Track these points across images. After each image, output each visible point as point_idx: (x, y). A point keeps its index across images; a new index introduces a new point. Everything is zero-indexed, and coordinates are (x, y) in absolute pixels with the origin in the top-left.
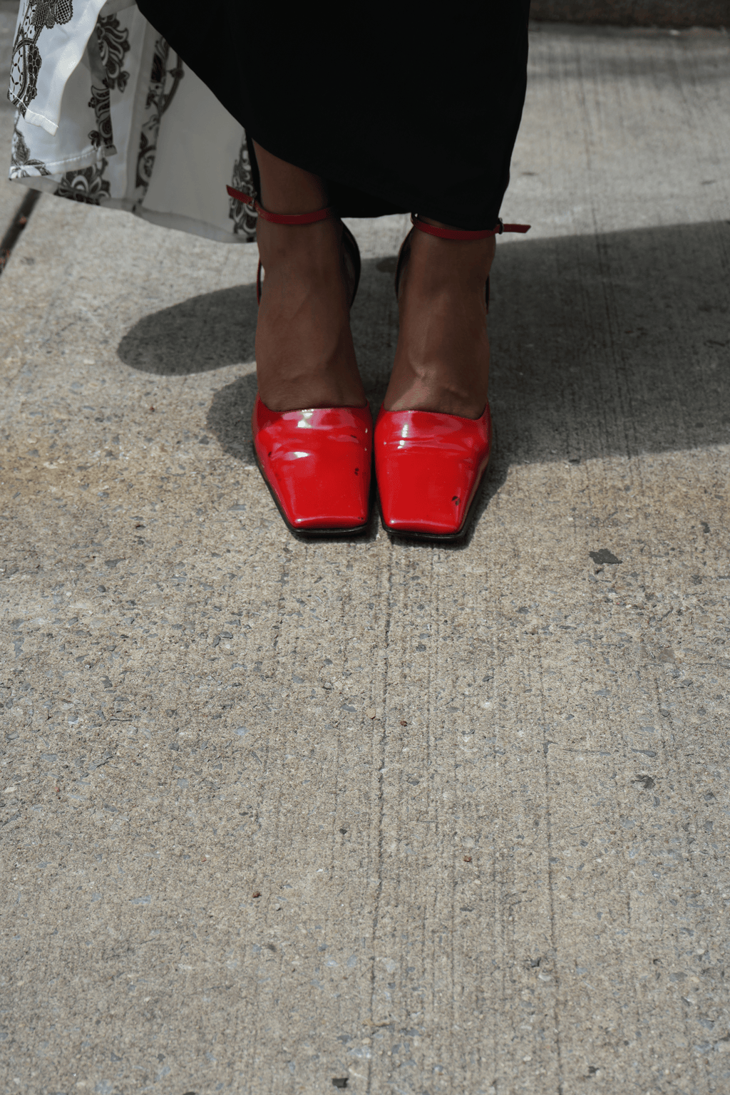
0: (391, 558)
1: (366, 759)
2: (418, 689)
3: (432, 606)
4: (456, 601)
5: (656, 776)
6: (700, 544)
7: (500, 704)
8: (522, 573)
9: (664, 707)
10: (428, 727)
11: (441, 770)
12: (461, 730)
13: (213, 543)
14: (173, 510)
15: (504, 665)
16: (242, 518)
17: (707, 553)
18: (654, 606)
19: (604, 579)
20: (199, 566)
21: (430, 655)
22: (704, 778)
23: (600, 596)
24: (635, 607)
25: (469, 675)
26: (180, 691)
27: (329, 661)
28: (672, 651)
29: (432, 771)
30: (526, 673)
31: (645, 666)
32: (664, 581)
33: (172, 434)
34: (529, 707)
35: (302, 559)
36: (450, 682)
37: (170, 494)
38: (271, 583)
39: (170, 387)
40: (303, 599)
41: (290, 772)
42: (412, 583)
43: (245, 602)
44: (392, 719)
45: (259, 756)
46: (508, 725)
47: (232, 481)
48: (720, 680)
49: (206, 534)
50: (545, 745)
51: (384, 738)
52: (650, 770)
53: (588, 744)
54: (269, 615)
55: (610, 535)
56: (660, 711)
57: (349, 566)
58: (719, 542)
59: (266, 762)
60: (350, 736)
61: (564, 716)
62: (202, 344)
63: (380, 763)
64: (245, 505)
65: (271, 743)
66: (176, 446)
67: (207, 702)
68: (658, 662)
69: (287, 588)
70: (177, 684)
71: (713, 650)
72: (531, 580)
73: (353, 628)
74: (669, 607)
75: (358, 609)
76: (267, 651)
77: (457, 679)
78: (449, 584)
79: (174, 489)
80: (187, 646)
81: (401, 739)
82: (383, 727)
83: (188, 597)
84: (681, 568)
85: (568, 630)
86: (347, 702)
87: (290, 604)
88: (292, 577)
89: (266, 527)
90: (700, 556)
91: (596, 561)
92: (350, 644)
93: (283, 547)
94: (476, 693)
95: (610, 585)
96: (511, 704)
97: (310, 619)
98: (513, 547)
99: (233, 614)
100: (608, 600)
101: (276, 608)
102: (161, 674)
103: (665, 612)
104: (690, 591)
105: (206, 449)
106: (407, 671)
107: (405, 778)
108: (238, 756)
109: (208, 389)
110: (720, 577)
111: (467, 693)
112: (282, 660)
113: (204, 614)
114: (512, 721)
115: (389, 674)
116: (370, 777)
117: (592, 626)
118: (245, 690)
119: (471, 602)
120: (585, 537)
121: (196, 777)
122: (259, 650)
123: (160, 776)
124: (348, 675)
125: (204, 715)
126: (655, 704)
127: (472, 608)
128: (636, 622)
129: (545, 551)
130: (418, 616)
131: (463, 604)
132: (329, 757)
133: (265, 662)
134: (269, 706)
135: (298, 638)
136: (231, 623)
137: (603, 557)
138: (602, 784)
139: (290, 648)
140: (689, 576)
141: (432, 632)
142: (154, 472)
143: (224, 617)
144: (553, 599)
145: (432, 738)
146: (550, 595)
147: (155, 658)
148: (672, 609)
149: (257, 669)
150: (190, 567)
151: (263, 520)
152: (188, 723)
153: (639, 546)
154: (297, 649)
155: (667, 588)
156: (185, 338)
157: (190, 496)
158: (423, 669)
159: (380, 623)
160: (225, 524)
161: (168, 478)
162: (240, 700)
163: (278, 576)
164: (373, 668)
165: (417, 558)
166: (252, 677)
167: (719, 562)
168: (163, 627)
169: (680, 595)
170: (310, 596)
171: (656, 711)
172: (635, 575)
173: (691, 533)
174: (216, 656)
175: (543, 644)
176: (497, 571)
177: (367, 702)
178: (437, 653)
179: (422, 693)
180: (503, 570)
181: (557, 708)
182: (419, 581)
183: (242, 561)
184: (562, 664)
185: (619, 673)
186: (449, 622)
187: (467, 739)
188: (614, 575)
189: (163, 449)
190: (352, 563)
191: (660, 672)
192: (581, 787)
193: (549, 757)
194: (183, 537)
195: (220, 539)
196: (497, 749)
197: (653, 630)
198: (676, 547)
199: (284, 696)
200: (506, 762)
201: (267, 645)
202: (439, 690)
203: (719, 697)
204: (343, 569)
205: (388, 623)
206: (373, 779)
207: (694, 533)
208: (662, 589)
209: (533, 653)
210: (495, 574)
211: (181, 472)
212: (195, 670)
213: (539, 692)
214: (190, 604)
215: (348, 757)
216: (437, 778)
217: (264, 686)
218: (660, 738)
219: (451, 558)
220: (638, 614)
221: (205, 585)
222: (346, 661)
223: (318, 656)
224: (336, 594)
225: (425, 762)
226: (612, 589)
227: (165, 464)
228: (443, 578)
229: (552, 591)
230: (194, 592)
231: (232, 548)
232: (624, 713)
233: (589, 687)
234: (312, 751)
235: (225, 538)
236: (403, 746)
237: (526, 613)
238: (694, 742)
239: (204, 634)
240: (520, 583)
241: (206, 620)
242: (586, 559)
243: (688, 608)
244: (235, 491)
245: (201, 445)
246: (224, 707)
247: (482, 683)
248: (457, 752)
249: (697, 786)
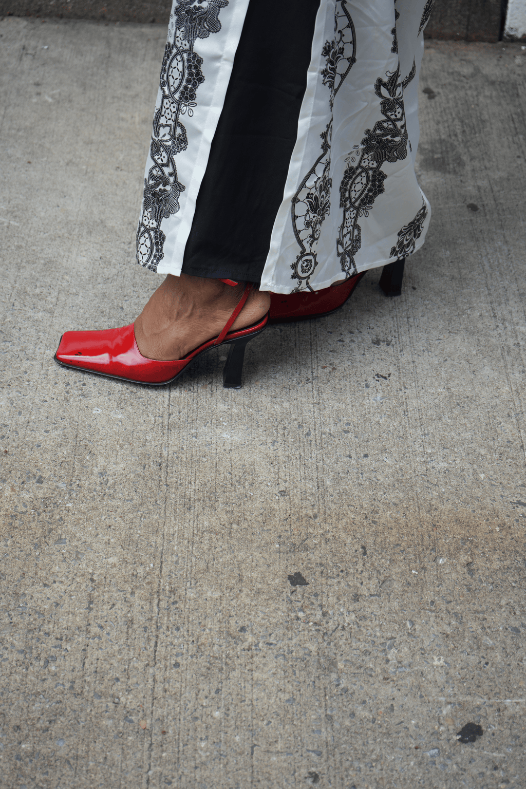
0: (159, 585)
1: (139, 764)
2: (173, 702)
3: (185, 628)
4: (200, 623)
5: (320, 773)
6: (360, 567)
7: (225, 713)
8: (244, 596)
9: (329, 712)
10: (179, 735)
11: (186, 772)
12: (199, 737)
13: (44, 575)
14: (19, 545)
15: (229, 679)
16: (63, 551)
17: (364, 574)
18: (327, 623)
19: (297, 599)
20: (36, 595)
21: (182, 672)
22: (350, 773)
23: (293, 615)
24: (315, 624)
25: (207, 688)
26: (22, 709)
27: (118, 679)
28: (336, 662)
29: (180, 772)
30: (243, 685)
31: (318, 677)
32: (335, 600)
33: (19, 474)
34: (243, 715)
35: (102, 588)
36: (194, 695)
37: (17, 530)
38: (82, 611)
39: (18, 429)
40: (102, 624)
41: (91, 776)
42: (173, 607)
43: (65, 628)
44: (156, 730)
45: (72, 763)
46: (229, 732)
47: (58, 517)
48: (366, 687)
49: (40, 567)
50: (252, 748)
51: (151, 745)
52: (317, 767)
53: (279, 746)
54: (80, 639)
55: (302, 559)
56: (326, 715)
57: (133, 593)
58: (372, 564)
59: (76, 768)
60: (129, 744)
61: (265, 722)
62: (39, 386)
63: (148, 767)
64: (66, 539)
65: (80, 752)
66: (21, 486)
67: (39, 718)
68: (327, 673)
69: (93, 613)
70: (21, 703)
71: (363, 660)
72: (249, 602)
73: (134, 649)
74: (337, 623)
75: (137, 632)
76: (78, 671)
77: (199, 692)
78: (196, 607)
79: (20, 525)
80: (27, 669)
81: (162, 746)
82: (151, 736)
83: (28, 624)
84: (347, 588)
85: (272, 646)
86: (128, 715)
87: (95, 630)
88: (96, 604)
89: (79, 559)
90: (359, 577)
91: (293, 584)
92: (132, 664)
93: (90, 577)
94: (210, 704)
95: (299, 604)
96: (232, 714)
97: (107, 642)
98: (238, 572)
99: (57, 639)
100: (298, 618)
101: (85, 633)
102: (11, 694)
103: (334, 627)
104: (351, 608)
105: (42, 488)
106: (167, 686)
107: (163, 779)
108: (58, 764)
109: (43, 431)
110: (371, 595)
111: (204, 704)
112: (88, 679)
113: (39, 639)
114: (232, 728)
115: (156, 689)
116: (141, 779)
117: (287, 642)
118: (64, 706)
119: (210, 623)
120: (286, 562)
121: (32, 783)
122: (73, 671)
123: (9, 783)
124: (129, 691)
125: (37, 729)
126: (323, 710)
127: (210, 629)
128: (315, 638)
129: (259, 575)
130: (175, 637)
131: (205, 626)
132: (116, 763)
133: (77, 681)
134: (79, 720)
135: (98, 659)
136: (56, 647)
137: (297, 580)
138: (287, 780)
139: (93, 668)
140: (351, 595)
141: (184, 651)
142: (7, 510)
143: (51, 641)
144: (263, 619)
145: (181, 744)
146: (261, 615)
147: (7, 680)
148: (339, 625)
149: (72, 688)
150: (30, 597)
151: (78, 553)
152: (27, 736)
153: (320, 569)
154: (98, 669)
155: (336, 606)
156: (29, 381)
157: (30, 532)
158: (178, 685)
159: (151, 644)
160: (53, 557)
161: (16, 516)
162: (61, 715)
163: (85, 605)
164: (145, 684)
165: (176, 585)
166: (68, 695)
167: (371, 582)
168: (12, 651)
169: (345, 612)
170: (106, 621)
171: (323, 716)
172: (316, 595)
173: (354, 556)
174: (45, 677)
175: (254, 659)
176: (228, 594)
177: (141, 714)
178: (187, 669)
179: (177, 705)
180: (231, 594)
181: (261, 716)
182: (177, 605)
183: (63, 590)
184: (266, 677)
185: (302, 683)
186: (195, 642)
187: (203, 744)
188: (303, 596)
189: (13, 490)
190: (134, 590)
191: (328, 681)
192: (273, 783)
193: (254, 759)
194: (25, 569)
195: (49, 570)
196: (222, 752)
197: (325, 644)
198: (344, 569)
199: (88, 711)
200: (227, 763)
201: (78, 666)
202: (187, 702)
203: (364, 702)
204: (128, 596)
205: (156, 646)
206: (143, 781)
207: (356, 557)
208: (333, 607)
209: (248, 668)
210: (226, 597)
211: (24, 509)
212: (32, 690)
213: (250, 702)
214: (29, 631)
215: (128, 763)
216: (183, 779)
217: (76, 703)
218: (325, 739)
219: (198, 584)
220: (316, 630)
221: (39, 613)
222: (128, 678)
223: (111, 675)
224: (124, 619)
225: (176, 765)
226: (301, 610)
227: (14, 503)
228: (192, 602)
229: (262, 611)
230: (32, 620)
231: (57, 579)
232: (303, 718)
233: (282, 696)
234: (105, 758)
235: (52, 570)
236: (163, 751)
237: (245, 632)
238: (346, 742)
239: (38, 658)
240: (242, 605)
241: (39, 645)
242: (286, 582)
243: (349, 624)
244: (60, 527)
245: (38, 484)
246: (50, 722)
247: (215, 695)
248: (197, 756)
249: (346, 779)
